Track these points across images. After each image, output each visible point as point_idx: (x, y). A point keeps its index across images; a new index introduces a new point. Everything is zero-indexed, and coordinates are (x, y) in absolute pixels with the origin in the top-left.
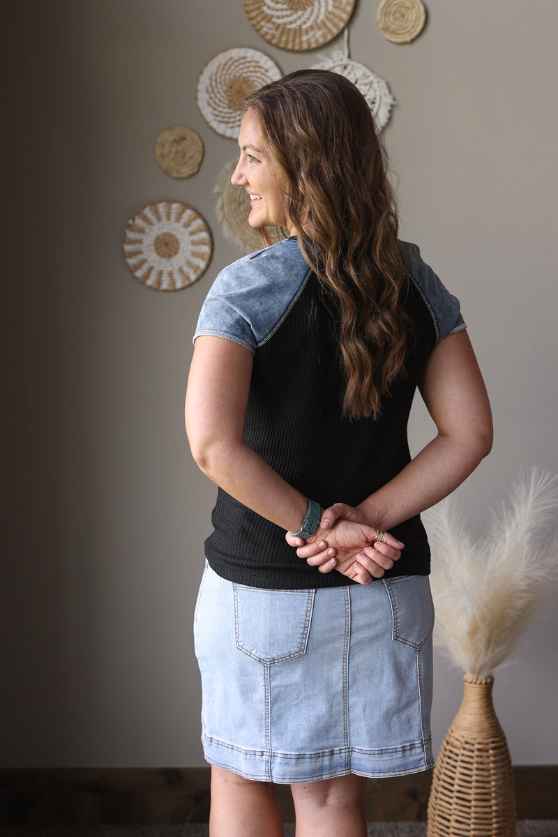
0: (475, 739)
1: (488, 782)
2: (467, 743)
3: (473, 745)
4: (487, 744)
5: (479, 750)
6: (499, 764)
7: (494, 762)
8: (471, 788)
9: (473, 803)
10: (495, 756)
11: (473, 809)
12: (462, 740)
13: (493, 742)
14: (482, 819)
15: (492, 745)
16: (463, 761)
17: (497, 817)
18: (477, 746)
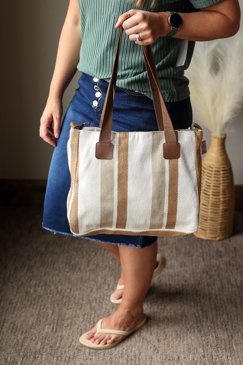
0: (213, 165)
1: (219, 187)
2: (210, 167)
3: (212, 168)
4: (219, 168)
5: (215, 171)
6: (225, 178)
7: (223, 177)
8: (209, 189)
9: (211, 196)
10: (224, 174)
11: (211, 199)
12: (207, 165)
13: (223, 167)
14: (215, 205)
15: (222, 169)
16: (207, 176)
17: (222, 204)
18: (215, 169)
